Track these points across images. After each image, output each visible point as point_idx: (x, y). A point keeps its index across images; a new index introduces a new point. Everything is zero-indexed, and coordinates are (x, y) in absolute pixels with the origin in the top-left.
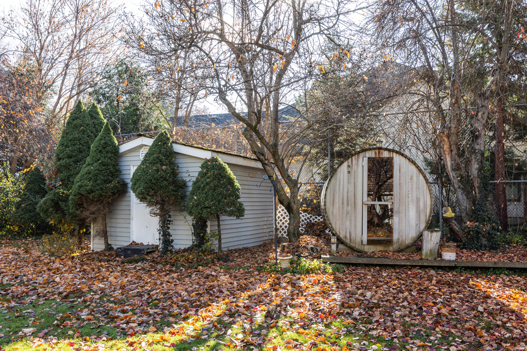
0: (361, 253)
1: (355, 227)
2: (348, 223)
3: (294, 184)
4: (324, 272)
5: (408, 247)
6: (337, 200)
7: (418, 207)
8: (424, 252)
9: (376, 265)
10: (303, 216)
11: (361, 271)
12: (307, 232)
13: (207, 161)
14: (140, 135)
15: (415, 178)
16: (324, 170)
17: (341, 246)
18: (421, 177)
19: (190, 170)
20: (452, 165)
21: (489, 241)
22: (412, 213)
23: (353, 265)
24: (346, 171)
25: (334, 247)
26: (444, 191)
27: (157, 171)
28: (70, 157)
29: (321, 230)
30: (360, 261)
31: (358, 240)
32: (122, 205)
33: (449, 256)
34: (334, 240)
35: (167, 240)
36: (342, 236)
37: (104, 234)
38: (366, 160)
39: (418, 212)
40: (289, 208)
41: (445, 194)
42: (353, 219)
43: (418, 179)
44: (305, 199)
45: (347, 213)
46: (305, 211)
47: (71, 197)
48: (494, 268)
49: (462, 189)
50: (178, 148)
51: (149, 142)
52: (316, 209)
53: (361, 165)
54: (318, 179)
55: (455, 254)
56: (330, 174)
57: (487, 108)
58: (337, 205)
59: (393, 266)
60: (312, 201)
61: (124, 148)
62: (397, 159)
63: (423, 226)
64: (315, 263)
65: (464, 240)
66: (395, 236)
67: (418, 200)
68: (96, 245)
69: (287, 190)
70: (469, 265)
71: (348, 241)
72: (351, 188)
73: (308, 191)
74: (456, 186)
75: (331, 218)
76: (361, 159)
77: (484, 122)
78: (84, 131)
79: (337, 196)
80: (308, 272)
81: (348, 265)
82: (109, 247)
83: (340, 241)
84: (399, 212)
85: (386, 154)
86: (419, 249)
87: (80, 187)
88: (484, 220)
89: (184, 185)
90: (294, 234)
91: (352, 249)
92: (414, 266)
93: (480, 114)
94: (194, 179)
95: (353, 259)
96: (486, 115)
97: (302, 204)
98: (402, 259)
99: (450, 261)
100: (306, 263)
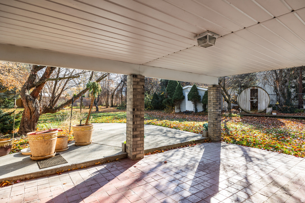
0: (248, 113)
1: (247, 107)
2: (245, 106)
3: (229, 96)
4: (238, 117)
5: (263, 112)
6: (241, 100)
7: (266, 101)
8: (267, 113)
9: (252, 116)
10: (232, 105)
11: (248, 117)
12: (233, 108)
13: (206, 91)
14: (188, 85)
15: (265, 94)
16: (238, 91)
17: (243, 111)
18: (267, 94)
19: (202, 93)
20: (279, 89)
21: (290, 111)
22: (264, 103)
23: (246, 115)
24: (244, 92)
25: (241, 111)
26: (278, 97)
27: (194, 94)
28: (171, 90)
29: (237, 108)
30: (248, 115)
31: (248, 110)
32: (183, 102)
33: (274, 114)
34: (240, 110)
35: (196, 110)
36: (243, 109)
37: (179, 108)
38: (250, 89)
39: (266, 103)
40: (228, 102)
41: (278, 98)
42: (246, 104)
43: (266, 94)
44: (232, 100)
45: (245, 103)
46: (232, 103)
47: (172, 100)
48: (288, 117)
49: (282, 96)
50: (198, 88)
51: (191, 87)
52: (236, 103)
53: (248, 91)
54: (236, 94)
55: (276, 113)
56: (240, 93)
57: (290, 73)
58: (241, 101)
59: (258, 116)
60: (234, 100)
61: (184, 88)
62: (259, 89)
63: (267, 106)
64: (235, 115)
65: (282, 110)
66: (259, 109)
67: (266, 100)
68: (177, 111)
69: (227, 97)
70: (280, 116)
71: (245, 110)
72: (246, 97)
73: (233, 97)
74: (280, 96)
75: (240, 104)
76: (248, 89)
77: (289, 78)
78: (173, 84)
79: (241, 99)
80: (234, 116)
81: (244, 115)
82: (180, 112)
83: (242, 110)
84: (260, 103)
85: (256, 88)
86: (266, 112)
87: (175, 97)
88: (289, 105)
89: (200, 97)
90: (229, 108)
91: (246, 112)
92: (264, 116)
93: (287, 75)
94: (203, 95)
95: (246, 114)
96: (289, 76)
97: (231, 101)
98: (260, 114)
99: (274, 115)
100: (233, 114)
